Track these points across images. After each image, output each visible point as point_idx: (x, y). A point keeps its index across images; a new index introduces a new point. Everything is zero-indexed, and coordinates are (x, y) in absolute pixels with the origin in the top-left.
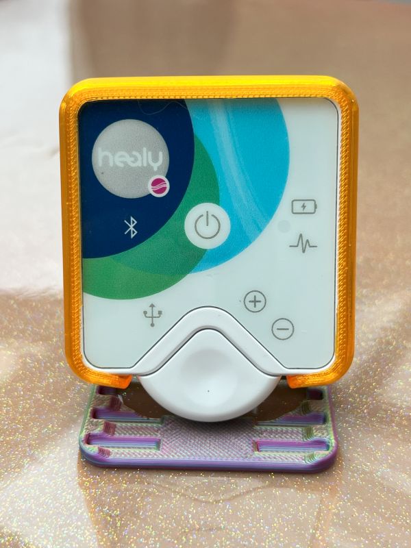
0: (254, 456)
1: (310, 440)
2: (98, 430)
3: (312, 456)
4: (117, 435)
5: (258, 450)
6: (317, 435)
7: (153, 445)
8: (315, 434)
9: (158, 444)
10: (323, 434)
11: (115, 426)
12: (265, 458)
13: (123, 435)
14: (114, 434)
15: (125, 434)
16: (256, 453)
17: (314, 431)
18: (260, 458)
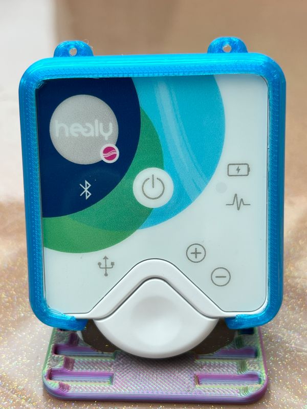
0: (195, 389)
1: (244, 373)
2: (59, 366)
3: (246, 390)
4: (75, 370)
5: (199, 384)
6: (250, 369)
7: (108, 380)
8: (248, 368)
9: (111, 377)
10: (255, 368)
11: (74, 361)
12: (205, 391)
13: (80, 369)
14: (72, 368)
15: (82, 369)
16: (197, 386)
17: (248, 365)
18: (201, 392)
